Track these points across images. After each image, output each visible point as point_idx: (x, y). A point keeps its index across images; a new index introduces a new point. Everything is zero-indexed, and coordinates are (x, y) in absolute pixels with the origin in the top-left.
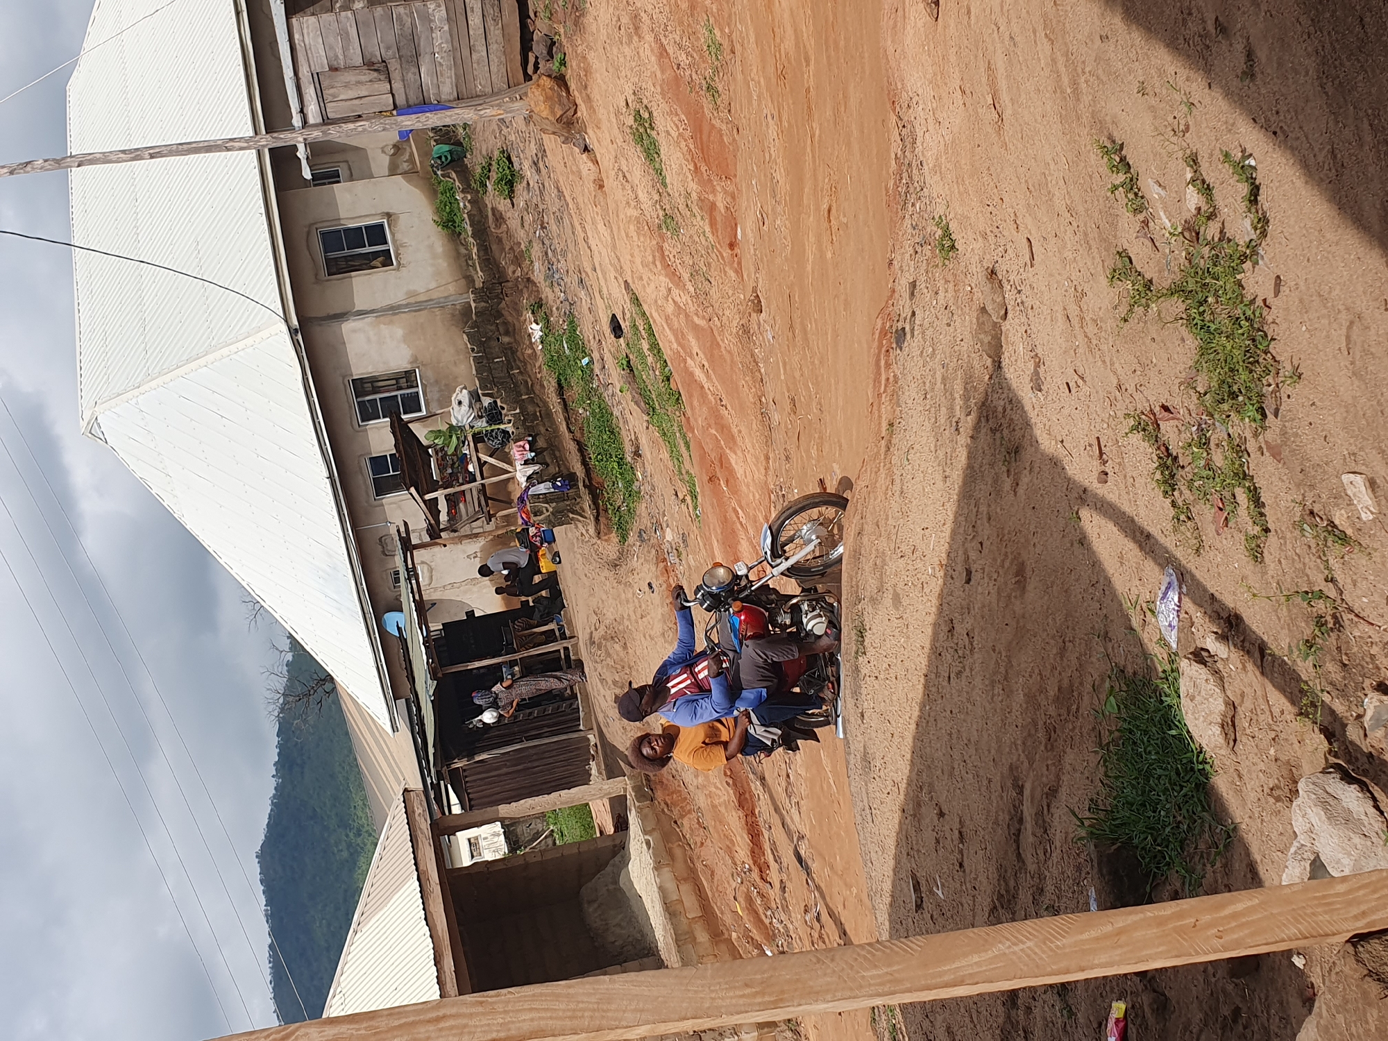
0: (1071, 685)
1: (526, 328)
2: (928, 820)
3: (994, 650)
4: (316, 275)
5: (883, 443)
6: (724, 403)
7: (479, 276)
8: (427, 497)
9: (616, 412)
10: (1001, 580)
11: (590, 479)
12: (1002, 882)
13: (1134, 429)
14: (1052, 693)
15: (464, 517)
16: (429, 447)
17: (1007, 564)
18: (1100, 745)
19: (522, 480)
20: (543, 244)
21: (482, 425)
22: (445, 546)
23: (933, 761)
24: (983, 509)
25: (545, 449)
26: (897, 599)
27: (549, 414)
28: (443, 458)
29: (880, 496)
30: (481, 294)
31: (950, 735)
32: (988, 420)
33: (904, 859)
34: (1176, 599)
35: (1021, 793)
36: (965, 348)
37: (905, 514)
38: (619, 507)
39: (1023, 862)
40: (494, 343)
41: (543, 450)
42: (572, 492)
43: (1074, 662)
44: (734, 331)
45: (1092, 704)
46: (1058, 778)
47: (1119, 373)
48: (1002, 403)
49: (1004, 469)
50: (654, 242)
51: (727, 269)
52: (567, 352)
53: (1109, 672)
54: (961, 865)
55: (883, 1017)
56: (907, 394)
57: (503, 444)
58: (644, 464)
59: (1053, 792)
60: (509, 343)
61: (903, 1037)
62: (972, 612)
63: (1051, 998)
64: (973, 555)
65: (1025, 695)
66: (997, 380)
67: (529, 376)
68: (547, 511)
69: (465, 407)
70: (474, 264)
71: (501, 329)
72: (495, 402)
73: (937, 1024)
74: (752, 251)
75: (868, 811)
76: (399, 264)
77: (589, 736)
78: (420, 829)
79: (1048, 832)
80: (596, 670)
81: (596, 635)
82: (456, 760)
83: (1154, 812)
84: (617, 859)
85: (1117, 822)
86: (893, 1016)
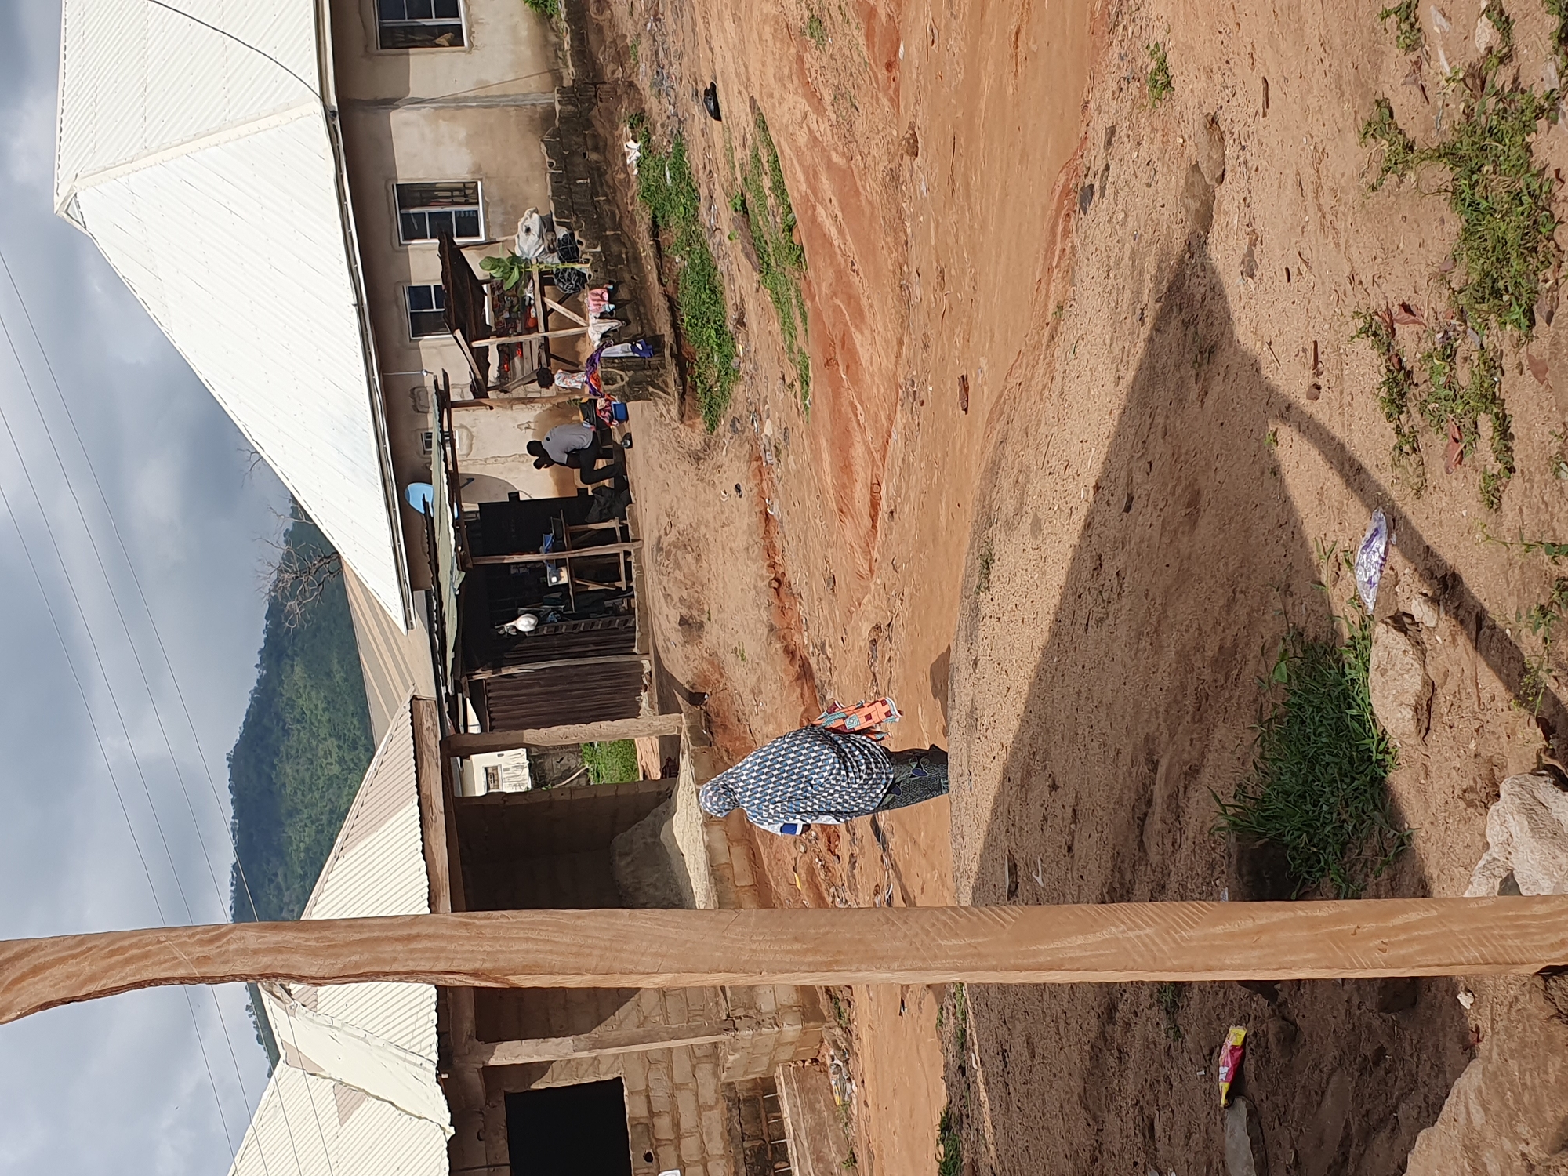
0: (1235, 645)
1: (621, 146)
2: (1036, 792)
3: (1147, 596)
4: (366, 46)
5: (1047, 330)
6: (855, 268)
7: (569, 74)
8: (476, 344)
9: (721, 266)
10: (1169, 510)
11: (679, 346)
12: (1117, 874)
13: (1364, 332)
14: (1210, 653)
15: (519, 376)
16: (486, 282)
17: (1179, 491)
18: (1260, 721)
19: (594, 336)
20: (654, 40)
21: (553, 261)
22: (491, 408)
23: (1053, 723)
24: (1160, 420)
25: (628, 302)
26: (1037, 526)
27: (637, 259)
28: (501, 298)
29: (1034, 396)
30: (569, 95)
31: (1078, 693)
32: (1181, 309)
33: (1002, 837)
34: (1382, 549)
35: (1154, 766)
36: (1166, 217)
37: (1060, 420)
38: (711, 387)
39: (1145, 852)
40: (578, 160)
41: (624, 303)
42: (655, 360)
43: (1243, 619)
44: (880, 176)
45: (1257, 670)
46: (1202, 755)
47: (1354, 259)
48: (1202, 291)
49: (1194, 372)
50: (793, 51)
51: (881, 95)
52: (669, 181)
53: (1284, 634)
54: (1070, 849)
55: (952, 1019)
56: (1085, 269)
57: (577, 290)
58: (747, 335)
59: (1193, 772)
60: (597, 162)
61: (973, 1044)
62: (1127, 547)
63: (1158, 1015)
64: (1138, 477)
65: (1177, 653)
66: (1199, 261)
67: (618, 207)
68: (622, 380)
69: (534, 237)
70: (565, 56)
71: (589, 143)
72: (572, 235)
73: (1016, 1034)
74: (914, 76)
75: (966, 777)
76: (471, 45)
77: (643, 662)
78: (428, 746)
79: (1181, 819)
80: (660, 583)
81: (665, 541)
82: (479, 671)
83: (1315, 806)
84: (660, 808)
85: (1267, 814)
86: (964, 1019)
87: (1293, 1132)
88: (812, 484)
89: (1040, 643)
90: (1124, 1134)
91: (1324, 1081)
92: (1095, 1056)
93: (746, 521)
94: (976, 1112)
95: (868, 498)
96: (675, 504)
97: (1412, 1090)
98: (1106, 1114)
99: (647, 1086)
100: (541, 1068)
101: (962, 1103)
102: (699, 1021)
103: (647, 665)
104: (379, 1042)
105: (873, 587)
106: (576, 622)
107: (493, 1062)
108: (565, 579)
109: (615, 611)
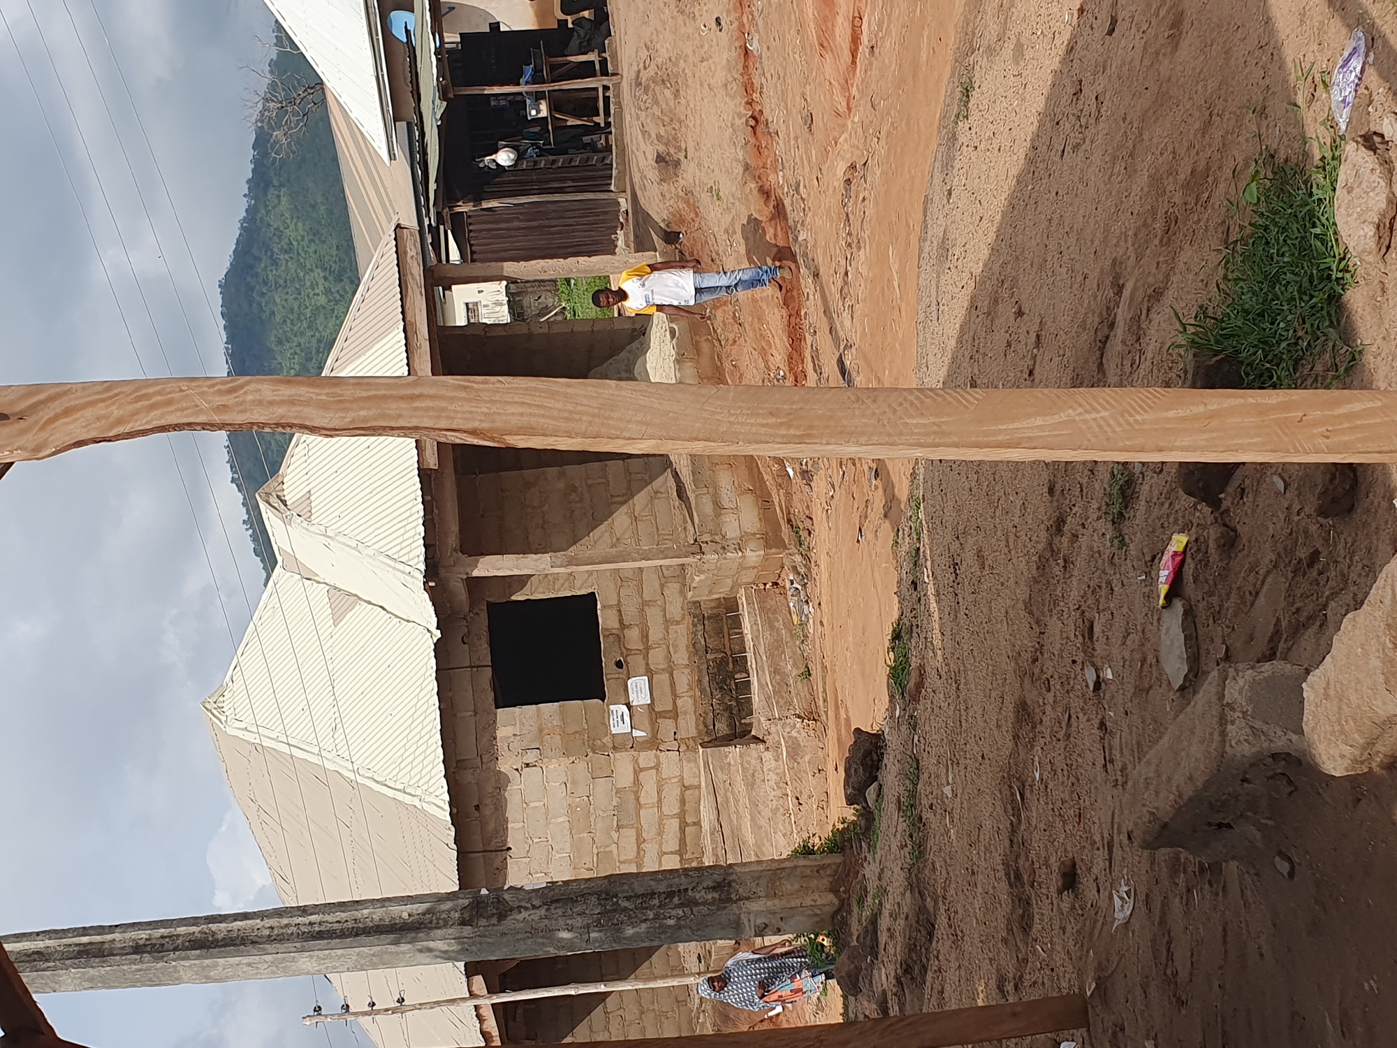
0: (1208, 168)
2: (1002, 319)
3: (1124, 120)
10: (1151, 31)
14: (1182, 176)
17: (1162, 13)
18: (1226, 243)
23: (1023, 251)
26: (1019, 51)
31: (1051, 220)
33: (966, 364)
34: (1358, 69)
35: (1119, 289)
39: (1104, 374)
43: (1217, 141)
45: (1226, 193)
46: (1167, 277)
53: (1257, 156)
54: (1031, 373)
55: (907, 539)
59: (1157, 295)
61: (926, 560)
62: (1108, 70)
63: (1105, 526)
65: (1149, 177)
73: (967, 547)
75: (934, 307)
77: (620, 200)
78: (411, 274)
79: (1141, 341)
80: (638, 119)
81: (645, 76)
82: (460, 203)
83: (1272, 323)
84: (635, 344)
85: (1224, 332)
86: (919, 539)
87: (1225, 629)
88: (793, 18)
89: (1014, 172)
90: (1065, 635)
91: (1259, 583)
92: (1042, 566)
93: (725, 56)
94: (925, 622)
95: (849, 31)
96: (654, 37)
97: (1342, 590)
98: (1048, 618)
99: (619, 601)
100: (521, 581)
101: (912, 615)
102: (669, 544)
103: (624, 204)
104: (370, 551)
105: (849, 124)
106: (554, 157)
107: (476, 573)
108: (544, 112)
109: (593, 147)
